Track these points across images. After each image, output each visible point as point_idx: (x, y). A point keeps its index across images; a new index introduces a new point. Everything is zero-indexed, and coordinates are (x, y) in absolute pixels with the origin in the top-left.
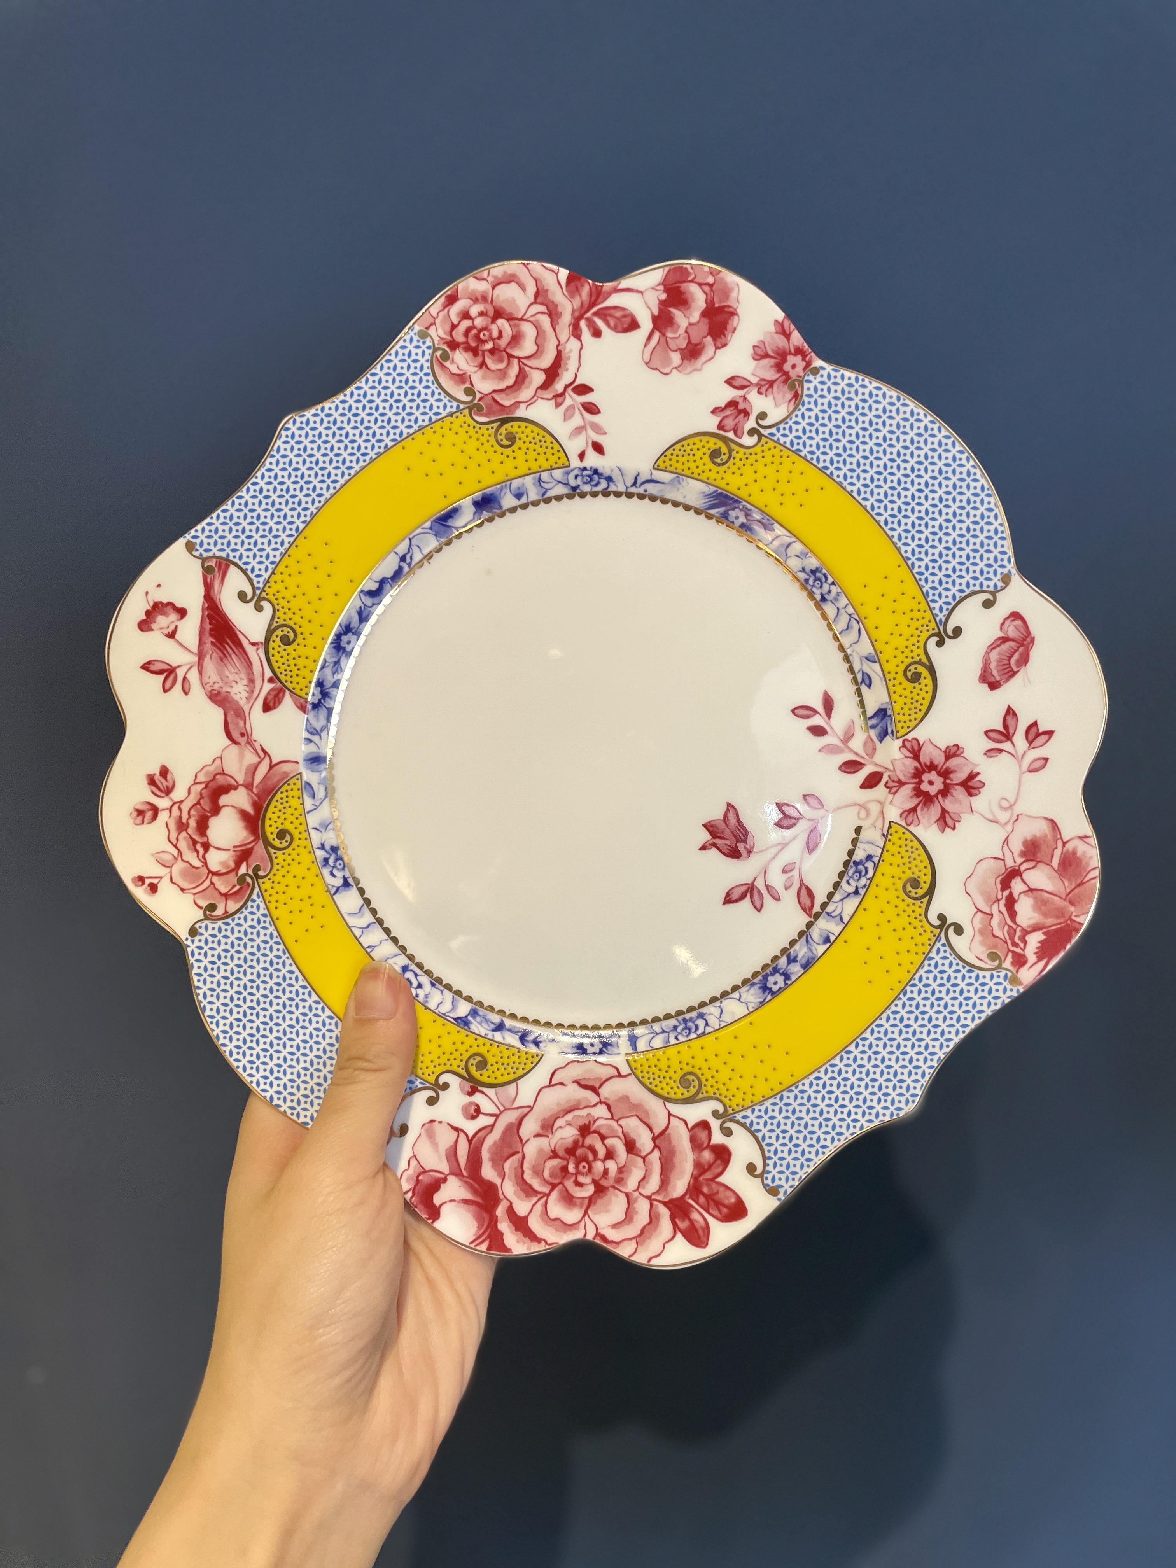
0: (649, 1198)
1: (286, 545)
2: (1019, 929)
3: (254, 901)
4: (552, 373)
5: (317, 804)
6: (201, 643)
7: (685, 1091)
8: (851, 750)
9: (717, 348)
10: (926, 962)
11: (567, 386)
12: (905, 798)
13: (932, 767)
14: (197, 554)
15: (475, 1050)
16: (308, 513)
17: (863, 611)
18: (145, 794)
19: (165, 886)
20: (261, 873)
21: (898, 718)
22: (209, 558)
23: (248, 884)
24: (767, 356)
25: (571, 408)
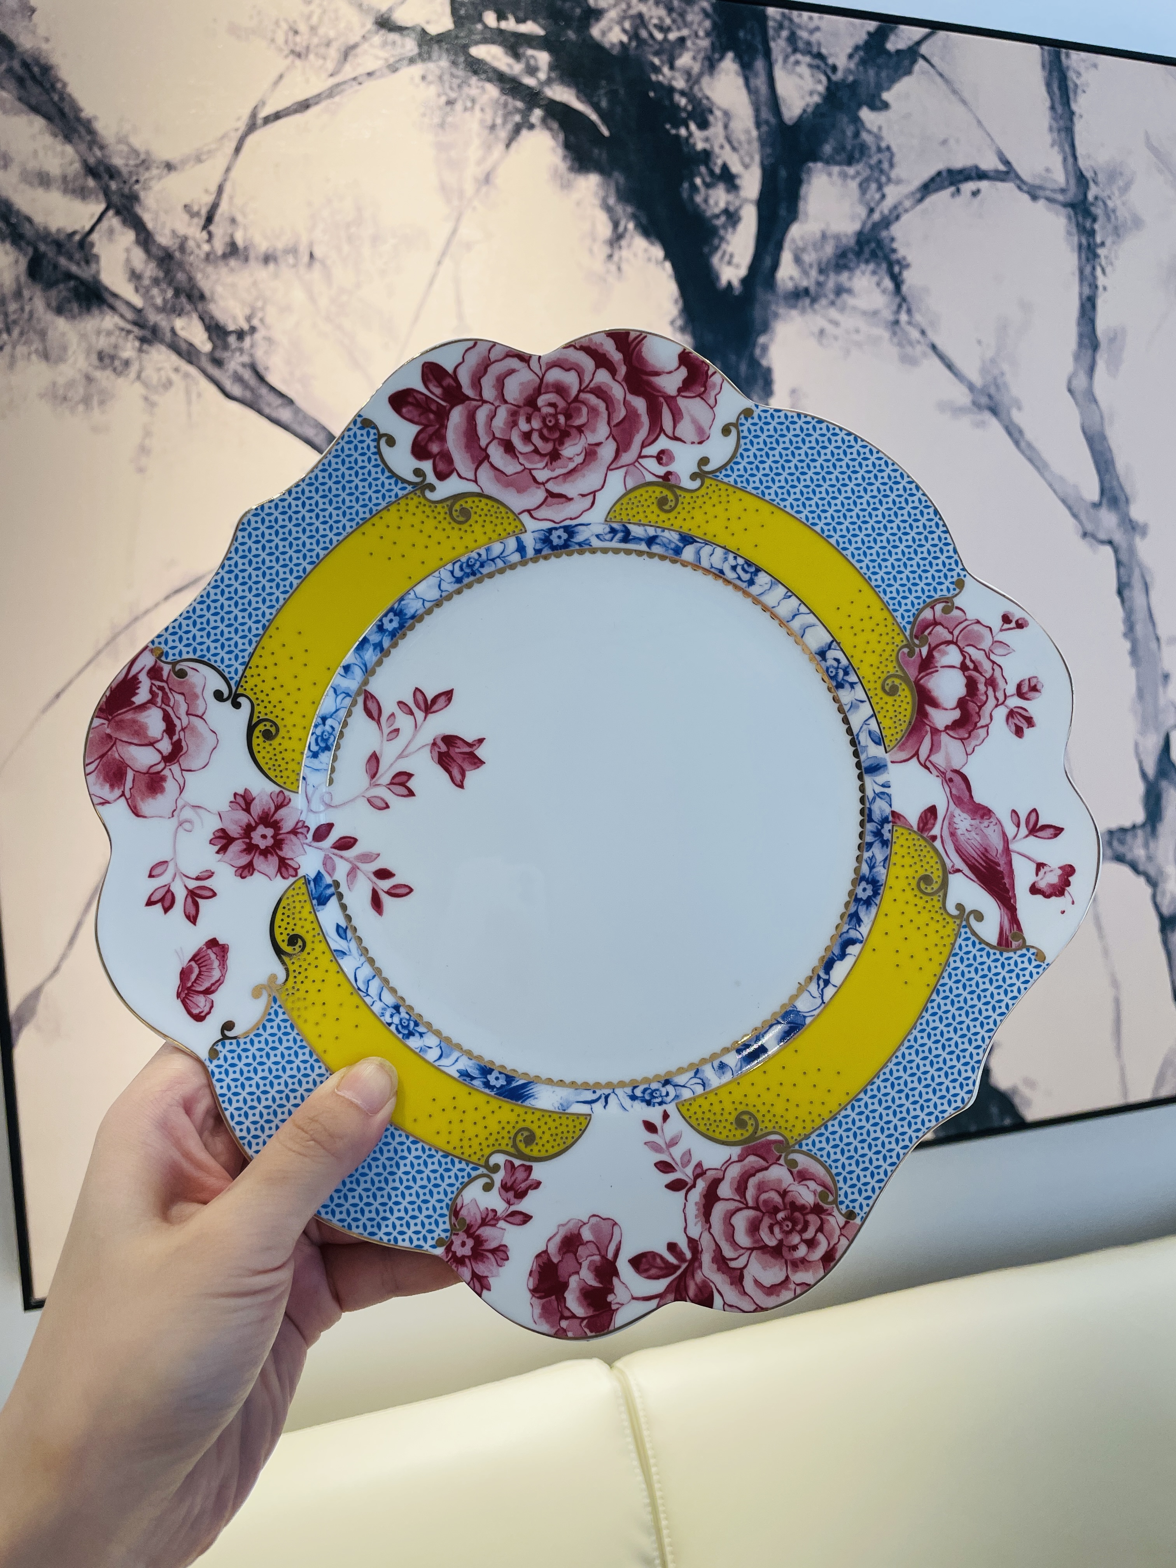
0: (486, 402)
1: (946, 974)
2: (159, 704)
3: (908, 623)
4: (711, 1198)
5: (865, 727)
6: (1010, 863)
7: (465, 505)
8: (346, 860)
9: (545, 1252)
10: (247, 659)
11: (694, 1186)
12: (288, 818)
13: (265, 853)
14: (1032, 951)
15: (672, 515)
16: (930, 1011)
17: (355, 1000)
18: (1033, 707)
19: (996, 623)
20: (906, 650)
21: (306, 897)
22: (1020, 948)
23: (917, 637)
24: (494, 1251)
25: (685, 1164)
